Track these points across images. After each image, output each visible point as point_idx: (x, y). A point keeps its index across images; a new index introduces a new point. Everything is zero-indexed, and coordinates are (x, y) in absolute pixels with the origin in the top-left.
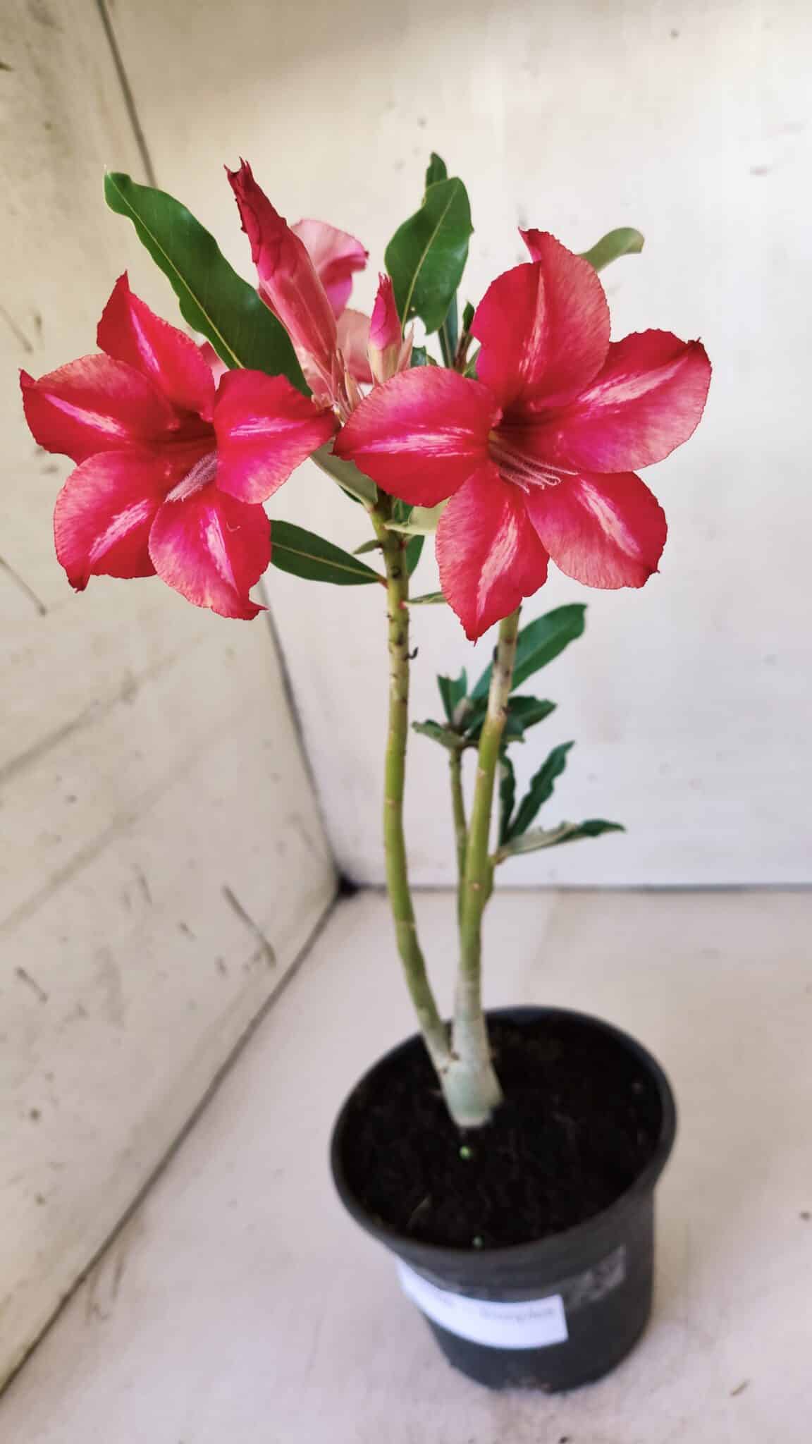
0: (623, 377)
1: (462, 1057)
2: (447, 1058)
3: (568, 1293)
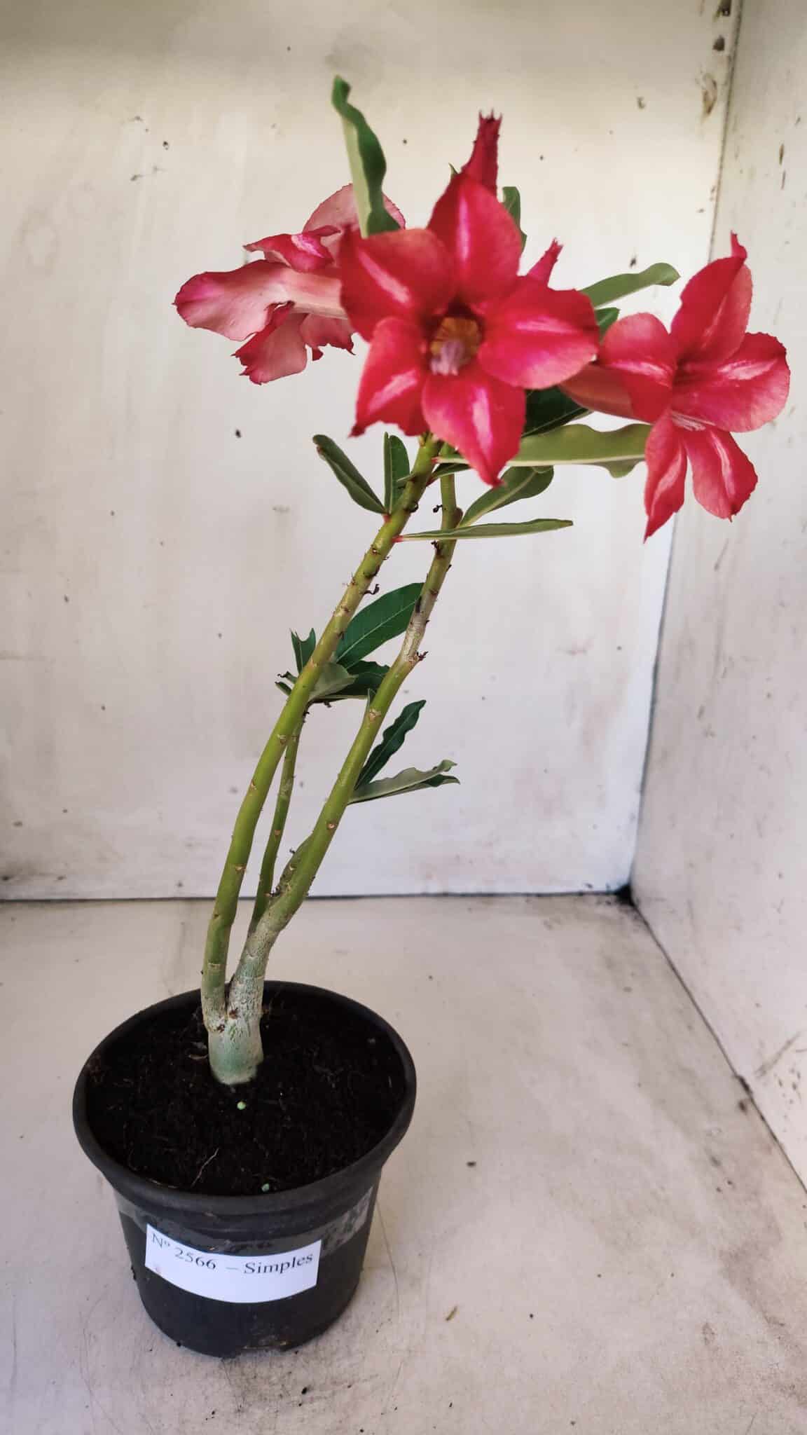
0: (745, 361)
1: (240, 1014)
2: (223, 1018)
3: (329, 1236)
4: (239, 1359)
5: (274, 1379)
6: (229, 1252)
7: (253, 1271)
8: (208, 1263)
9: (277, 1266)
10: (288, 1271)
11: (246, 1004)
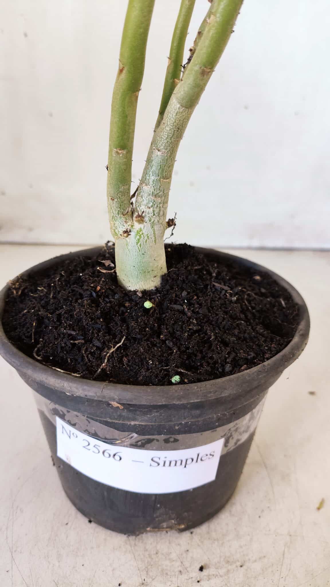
1: (146, 219)
2: (129, 223)
3: (231, 436)
4: (142, 537)
5: (174, 556)
6: (135, 445)
7: (159, 464)
8: (114, 455)
9: (182, 461)
10: (191, 466)
11: (152, 209)
